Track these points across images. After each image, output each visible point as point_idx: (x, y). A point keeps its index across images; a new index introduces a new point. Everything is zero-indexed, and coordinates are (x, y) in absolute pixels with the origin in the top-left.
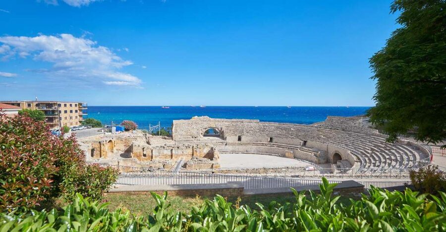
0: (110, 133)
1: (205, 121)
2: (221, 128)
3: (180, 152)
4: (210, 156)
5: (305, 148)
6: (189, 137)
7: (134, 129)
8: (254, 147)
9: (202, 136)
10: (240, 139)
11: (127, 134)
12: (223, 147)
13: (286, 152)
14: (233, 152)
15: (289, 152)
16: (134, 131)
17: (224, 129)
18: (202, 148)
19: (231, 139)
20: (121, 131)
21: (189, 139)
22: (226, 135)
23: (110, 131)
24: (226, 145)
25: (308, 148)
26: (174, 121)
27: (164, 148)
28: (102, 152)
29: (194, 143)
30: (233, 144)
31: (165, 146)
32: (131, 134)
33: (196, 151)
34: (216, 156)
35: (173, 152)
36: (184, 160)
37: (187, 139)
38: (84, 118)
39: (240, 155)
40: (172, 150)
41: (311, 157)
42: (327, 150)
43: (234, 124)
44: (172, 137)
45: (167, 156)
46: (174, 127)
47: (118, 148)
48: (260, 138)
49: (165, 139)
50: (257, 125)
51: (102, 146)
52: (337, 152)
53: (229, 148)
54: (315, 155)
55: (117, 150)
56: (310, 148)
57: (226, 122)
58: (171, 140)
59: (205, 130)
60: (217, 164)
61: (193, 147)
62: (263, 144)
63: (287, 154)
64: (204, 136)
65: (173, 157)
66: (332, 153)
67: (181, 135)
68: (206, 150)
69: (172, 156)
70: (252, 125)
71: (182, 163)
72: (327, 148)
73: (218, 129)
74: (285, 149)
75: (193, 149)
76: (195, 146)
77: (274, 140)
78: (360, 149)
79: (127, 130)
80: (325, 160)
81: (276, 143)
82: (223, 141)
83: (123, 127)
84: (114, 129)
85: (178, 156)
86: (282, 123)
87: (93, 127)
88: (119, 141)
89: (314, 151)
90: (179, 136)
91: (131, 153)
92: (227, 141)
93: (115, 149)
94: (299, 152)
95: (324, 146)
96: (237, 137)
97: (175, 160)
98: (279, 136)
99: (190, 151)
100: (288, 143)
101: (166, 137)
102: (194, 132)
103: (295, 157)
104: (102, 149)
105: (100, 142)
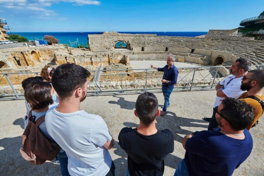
0: (35, 46)
1: (115, 35)
2: (128, 41)
3: (98, 60)
4: (124, 61)
5: (193, 54)
6: (103, 48)
7: (56, 43)
8: (154, 55)
9: (114, 48)
10: (143, 50)
11: (50, 47)
12: (131, 56)
13: (179, 58)
14: (138, 59)
15: (182, 58)
16: (56, 45)
17: (130, 42)
18: (116, 56)
19: (137, 49)
20: (44, 44)
21: (103, 50)
22: (132, 46)
23: (34, 44)
24: (133, 54)
25: (195, 54)
26: (88, 35)
27: (84, 56)
28: (28, 61)
29: (109, 52)
30: (138, 53)
31: (85, 55)
32: (54, 47)
33: (111, 59)
34: (128, 62)
35: (93, 59)
36: (103, 65)
37: (102, 50)
38: (8, 34)
39: (144, 61)
40: (91, 58)
41: (198, 60)
42: (211, 55)
43: (137, 37)
44: (89, 48)
45: (88, 64)
46: (90, 40)
47: (44, 58)
48: (159, 48)
49: (84, 50)
50: (155, 38)
51: (25, 56)
52: (221, 56)
53: (136, 56)
54: (201, 59)
55: (44, 60)
56: (198, 54)
57: (131, 36)
58: (89, 51)
59: (115, 43)
60: (131, 68)
61: (109, 55)
62: (161, 53)
63: (179, 60)
64: (115, 48)
65: (94, 64)
66: (215, 57)
67: (97, 47)
68: (120, 58)
69: (92, 63)
70: (152, 38)
71: (102, 68)
72: (212, 53)
73: (125, 42)
74: (178, 55)
75: (109, 57)
76: (110, 55)
77: (169, 50)
78: (242, 52)
79: (50, 44)
80: (209, 63)
81: (170, 51)
82: (131, 51)
83: (46, 41)
84: (37, 42)
85: (97, 63)
86: (174, 37)
87: (19, 42)
88: (43, 52)
89: (200, 56)
90: (95, 48)
91: (56, 62)
92: (134, 51)
93: (41, 59)
94: (189, 58)
95: (209, 52)
96: (141, 48)
97: (95, 66)
98: (172, 46)
99: (106, 59)
100: (180, 51)
101: (84, 48)
102: (107, 44)
103: (185, 62)
104: (27, 59)
105: (22, 53)
